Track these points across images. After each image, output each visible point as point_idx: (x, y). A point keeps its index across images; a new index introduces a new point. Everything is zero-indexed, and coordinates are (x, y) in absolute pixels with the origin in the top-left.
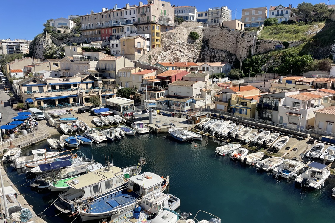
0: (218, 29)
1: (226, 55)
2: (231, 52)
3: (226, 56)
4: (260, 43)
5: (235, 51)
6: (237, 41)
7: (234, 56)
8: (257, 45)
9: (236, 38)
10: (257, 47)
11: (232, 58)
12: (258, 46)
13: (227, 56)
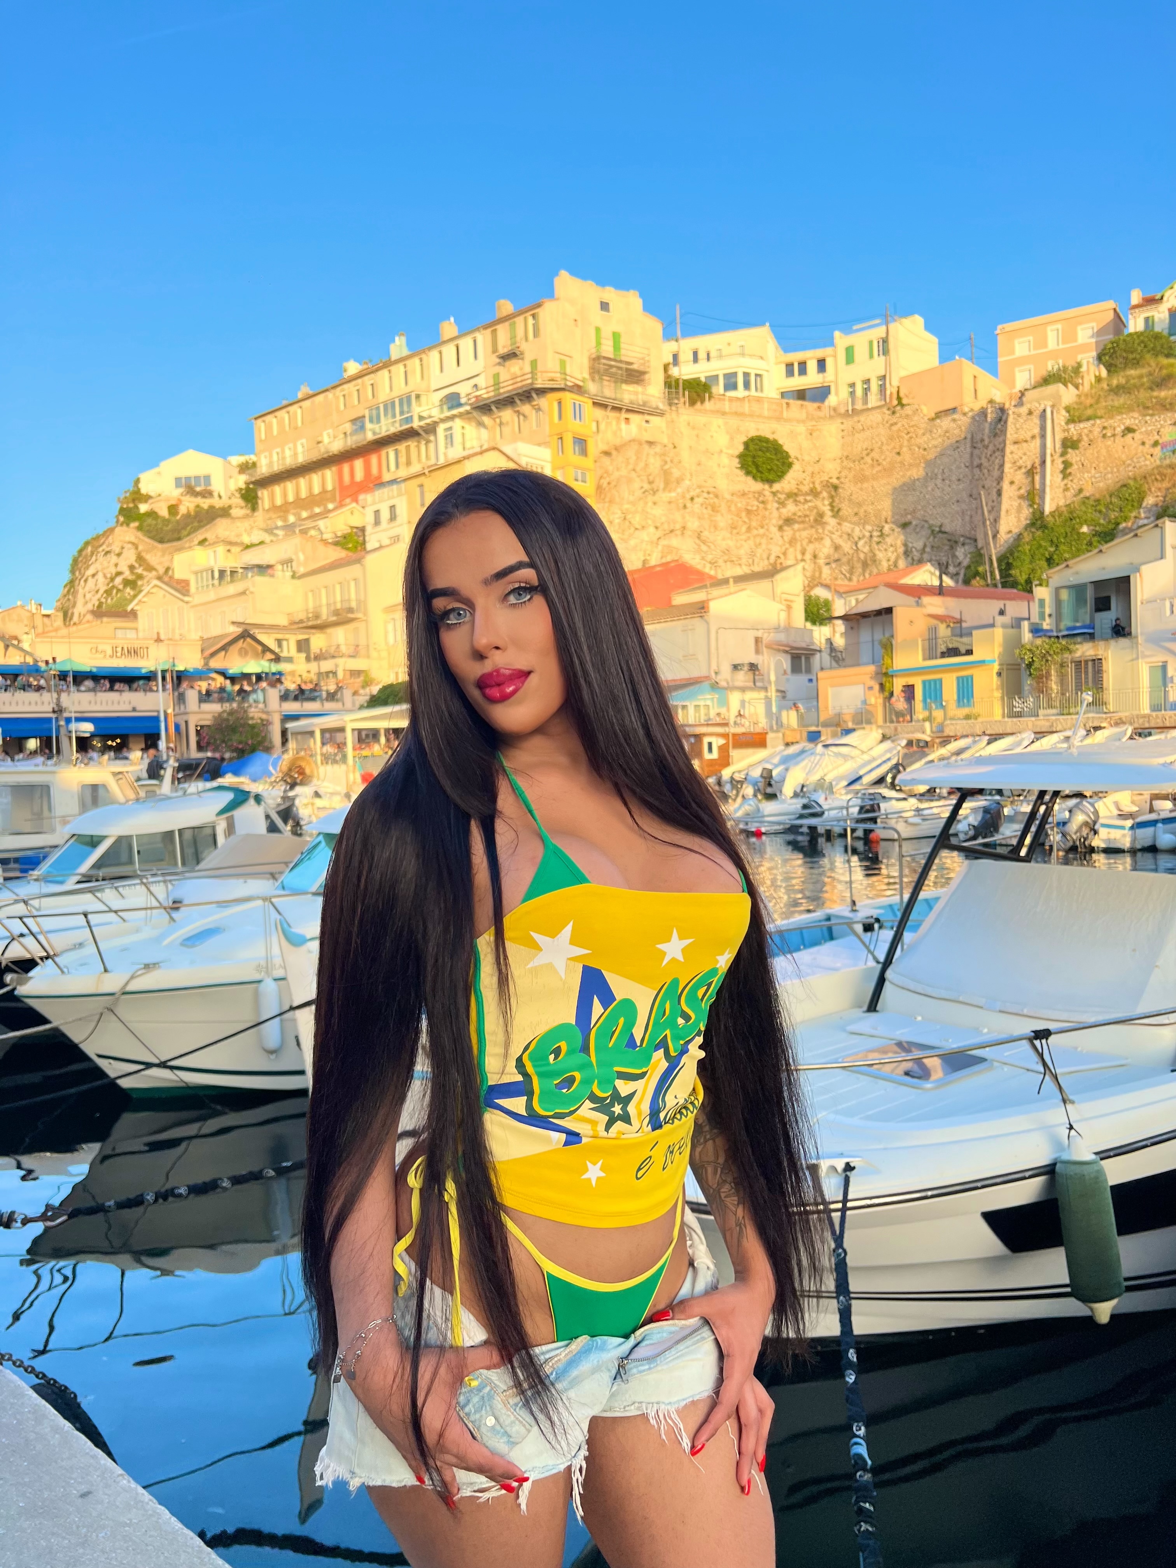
0: (876, 417)
1: (925, 546)
2: (947, 528)
3: (928, 549)
4: (1079, 441)
5: (967, 518)
6: (972, 462)
7: (963, 544)
8: (1063, 454)
9: (969, 450)
10: (1067, 465)
11: (954, 556)
12: (1073, 456)
13: (932, 547)
